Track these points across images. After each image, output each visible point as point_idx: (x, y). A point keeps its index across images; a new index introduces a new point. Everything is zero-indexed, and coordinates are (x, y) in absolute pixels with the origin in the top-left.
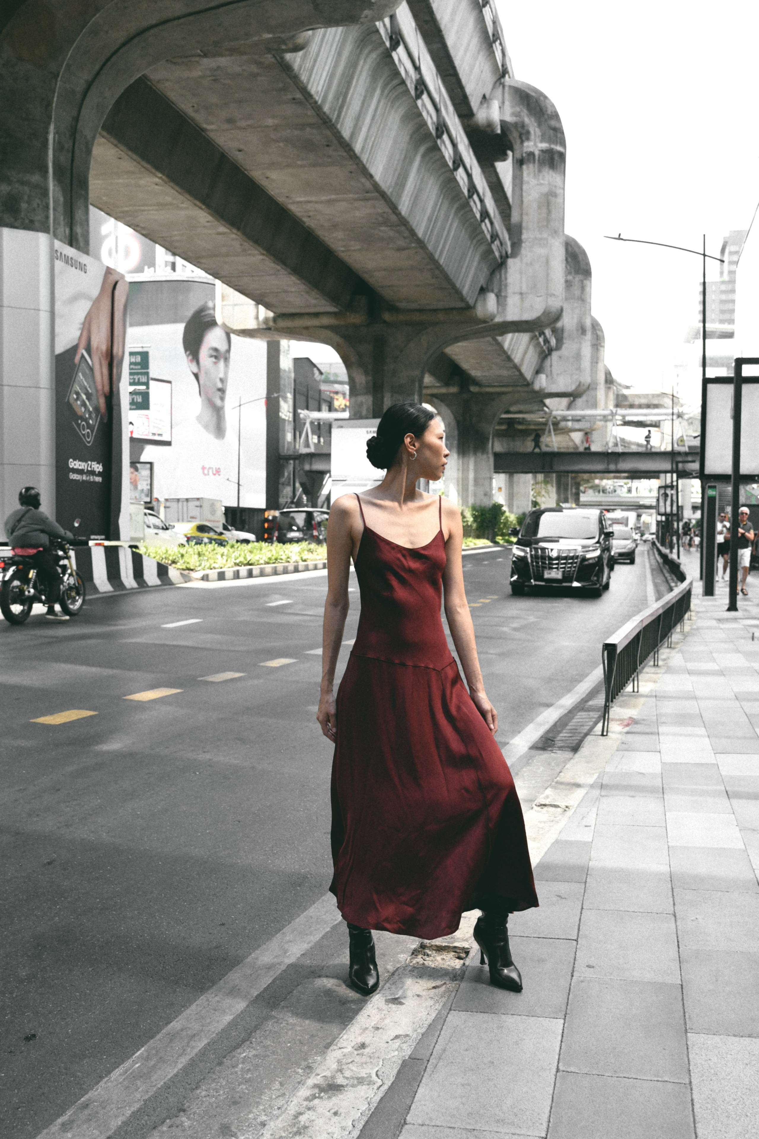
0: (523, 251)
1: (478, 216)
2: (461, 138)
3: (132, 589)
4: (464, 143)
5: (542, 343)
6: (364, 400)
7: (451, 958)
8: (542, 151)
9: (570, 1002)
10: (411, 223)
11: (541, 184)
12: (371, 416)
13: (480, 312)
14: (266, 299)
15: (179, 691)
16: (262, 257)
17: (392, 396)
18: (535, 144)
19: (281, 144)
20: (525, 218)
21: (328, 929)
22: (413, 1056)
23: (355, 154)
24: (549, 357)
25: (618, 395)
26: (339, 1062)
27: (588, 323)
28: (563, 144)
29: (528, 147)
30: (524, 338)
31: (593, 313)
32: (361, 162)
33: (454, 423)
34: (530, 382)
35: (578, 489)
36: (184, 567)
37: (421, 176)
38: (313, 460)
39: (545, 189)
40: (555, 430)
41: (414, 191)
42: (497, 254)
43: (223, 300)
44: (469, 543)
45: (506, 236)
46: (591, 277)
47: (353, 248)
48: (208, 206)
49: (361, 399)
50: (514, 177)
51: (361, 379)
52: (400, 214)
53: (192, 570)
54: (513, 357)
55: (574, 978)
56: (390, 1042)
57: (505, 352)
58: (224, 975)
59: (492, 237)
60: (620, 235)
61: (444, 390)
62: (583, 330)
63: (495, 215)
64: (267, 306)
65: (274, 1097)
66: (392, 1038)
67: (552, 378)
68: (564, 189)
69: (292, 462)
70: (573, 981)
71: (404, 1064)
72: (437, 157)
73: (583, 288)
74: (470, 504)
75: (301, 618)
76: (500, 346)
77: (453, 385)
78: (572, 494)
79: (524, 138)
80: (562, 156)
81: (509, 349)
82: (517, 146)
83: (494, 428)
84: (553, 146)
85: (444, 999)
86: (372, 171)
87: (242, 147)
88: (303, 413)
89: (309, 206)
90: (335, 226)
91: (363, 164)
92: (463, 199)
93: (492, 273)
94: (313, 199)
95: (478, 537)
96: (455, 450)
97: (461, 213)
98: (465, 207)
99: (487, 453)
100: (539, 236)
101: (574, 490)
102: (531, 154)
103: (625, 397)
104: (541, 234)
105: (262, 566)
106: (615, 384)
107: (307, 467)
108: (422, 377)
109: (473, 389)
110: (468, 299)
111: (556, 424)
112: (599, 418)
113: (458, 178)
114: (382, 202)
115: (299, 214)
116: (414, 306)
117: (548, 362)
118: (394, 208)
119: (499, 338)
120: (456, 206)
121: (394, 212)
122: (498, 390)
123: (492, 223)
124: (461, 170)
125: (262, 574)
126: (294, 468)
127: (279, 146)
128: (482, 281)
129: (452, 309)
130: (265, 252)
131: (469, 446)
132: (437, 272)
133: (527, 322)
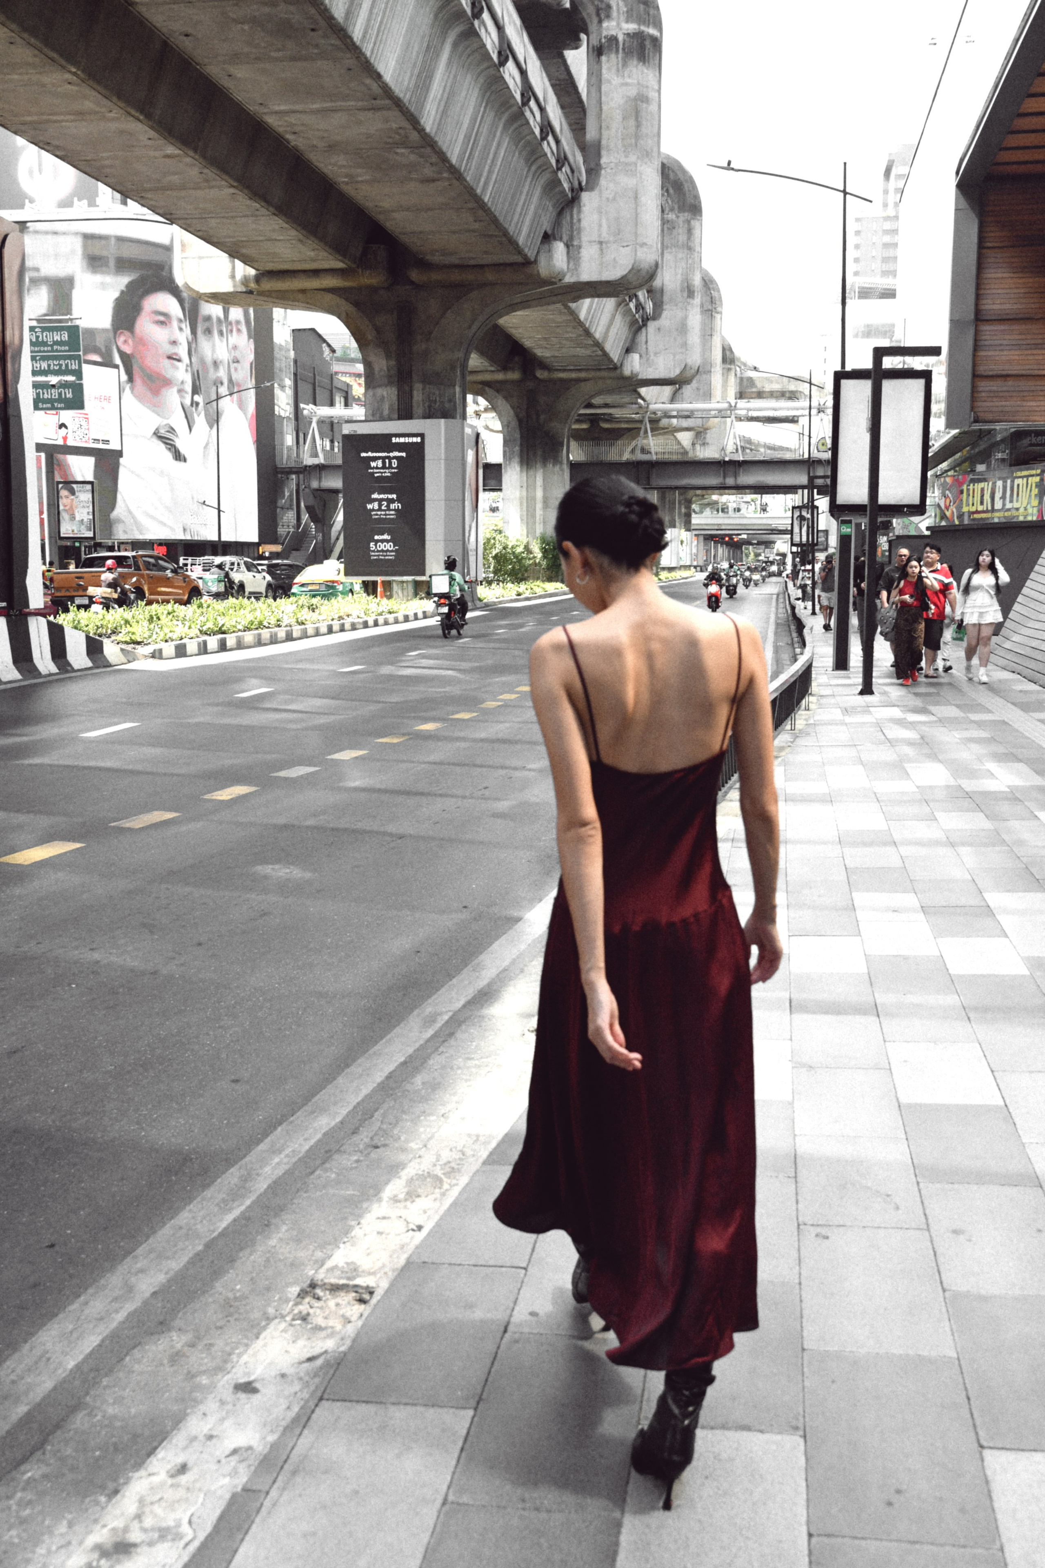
0: (603, 182)
1: (537, 131)
2: (510, 16)
3: (51, 675)
4: (515, 24)
5: (634, 310)
6: (385, 393)
7: (349, 1303)
8: (628, 35)
9: (490, 1379)
10: (440, 143)
11: (626, 84)
12: (396, 416)
13: (543, 269)
14: (244, 251)
15: (78, 845)
16: (232, 190)
17: (423, 389)
18: (618, 24)
19: (246, 27)
20: (605, 133)
21: (200, 1248)
22: (249, 1487)
23: (354, 44)
24: (644, 330)
25: (741, 379)
26: (141, 1501)
27: (697, 280)
28: (658, 25)
29: (608, 28)
30: (609, 304)
31: (705, 265)
32: (364, 54)
33: (514, 423)
34: (619, 364)
35: (688, 508)
36: (128, 639)
37: (453, 72)
38: (323, 473)
39: (633, 92)
40: (652, 430)
41: (442, 95)
42: (566, 185)
43: (183, 251)
44: (536, 589)
45: (580, 159)
46: (701, 215)
47: (360, 179)
48: (149, 116)
49: (382, 392)
50: (590, 74)
51: (381, 364)
52: (424, 130)
53: (139, 643)
54: (592, 330)
55: (507, 1335)
56: (223, 1461)
57: (580, 324)
58: (32, 1334)
59: (557, 161)
60: (729, 163)
61: (500, 376)
62: (690, 292)
63: (561, 130)
64: (247, 260)
65: (54, 1548)
66: (227, 1452)
67: (648, 359)
68: (659, 91)
69: (294, 476)
70: (505, 1340)
71: (234, 1499)
72: (475, 46)
73: (690, 231)
74: (538, 534)
75: (278, 716)
76: (574, 315)
77: (513, 369)
78: (680, 513)
79: (603, 16)
80: (656, 43)
81: (586, 319)
82: (593, 27)
83: (570, 428)
84: (643, 28)
85: (317, 1380)
86: (381, 68)
87: (190, 31)
88: (307, 409)
89: (292, 119)
90: (332, 147)
91: (366, 58)
92: (515, 109)
93: (560, 213)
94: (298, 107)
95: (550, 579)
96: (517, 459)
97: (513, 128)
98: (518, 117)
99: (561, 463)
100: (623, 159)
101: (683, 510)
102: (613, 39)
103: (751, 380)
104: (626, 156)
105: (240, 634)
106: (737, 363)
107: (315, 484)
108: (466, 358)
109: (541, 374)
110: (526, 250)
111: (654, 422)
112: (713, 413)
113: (507, 77)
114: (396, 113)
115: (281, 130)
116: (454, 260)
117: (642, 337)
118: (414, 121)
119: (573, 305)
120: (505, 117)
121: (415, 128)
122: (574, 375)
123: (557, 142)
124: (510, 64)
125: (240, 646)
126: (298, 485)
127: (243, 30)
128: (546, 225)
129: (505, 265)
130: (235, 184)
131: (535, 454)
132: (480, 212)
133: (608, 283)
